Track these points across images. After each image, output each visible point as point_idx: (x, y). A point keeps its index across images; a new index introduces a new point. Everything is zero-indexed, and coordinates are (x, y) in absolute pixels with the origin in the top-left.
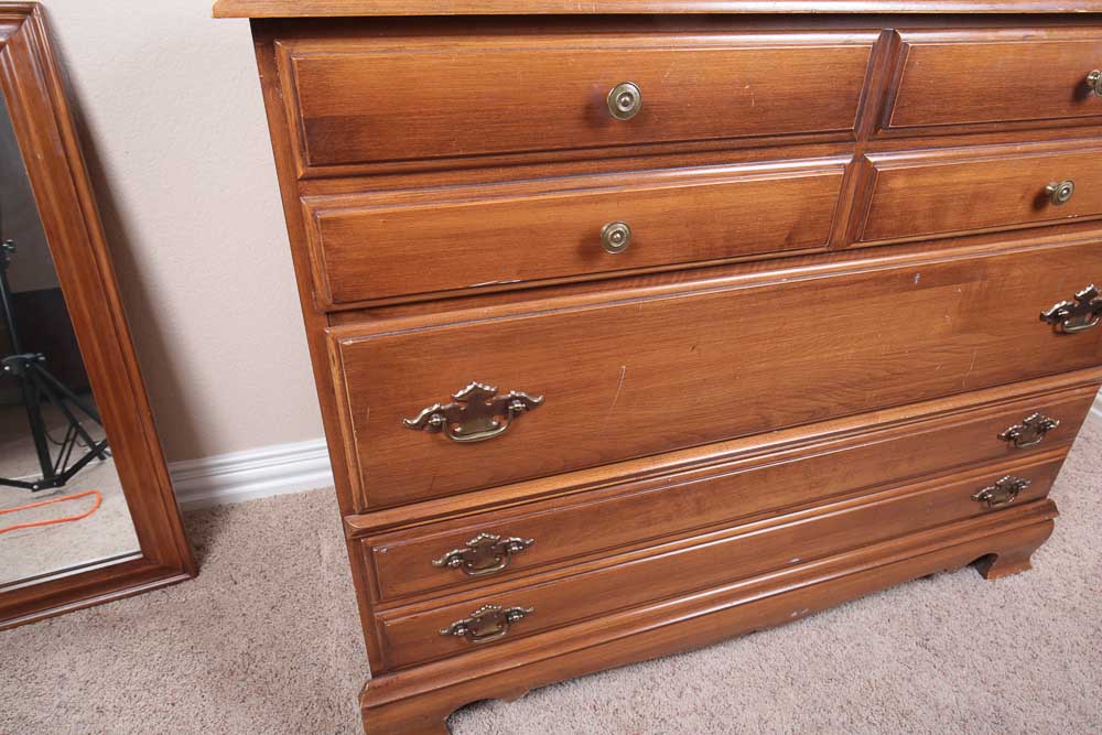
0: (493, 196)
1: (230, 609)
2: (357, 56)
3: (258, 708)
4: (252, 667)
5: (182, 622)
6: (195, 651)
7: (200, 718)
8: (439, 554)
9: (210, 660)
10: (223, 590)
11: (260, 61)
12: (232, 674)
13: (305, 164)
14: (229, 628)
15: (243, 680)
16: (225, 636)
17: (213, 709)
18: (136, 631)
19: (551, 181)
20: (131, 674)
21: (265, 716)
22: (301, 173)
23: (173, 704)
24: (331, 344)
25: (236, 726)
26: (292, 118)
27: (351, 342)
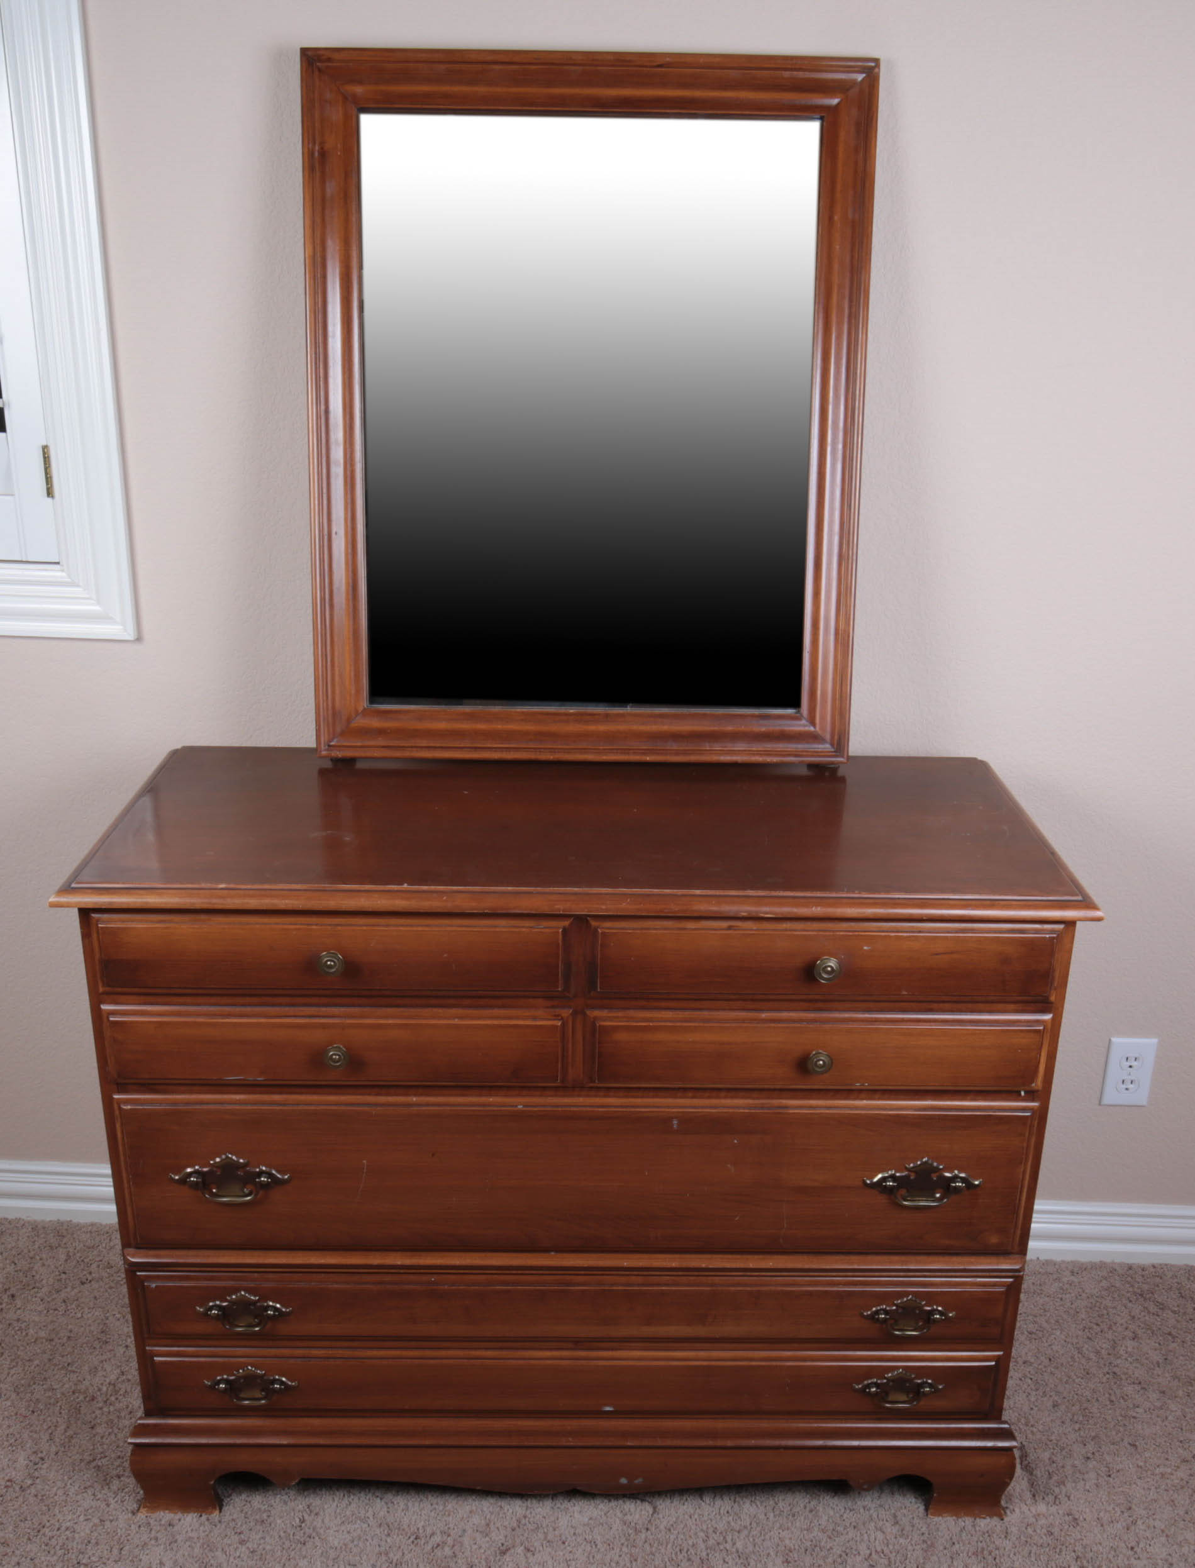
0: (241, 1016)
1: (116, 1336)
2: (140, 926)
3: (102, 1438)
4: (113, 1398)
5: (69, 1337)
6: (70, 1368)
7: (50, 1431)
8: (203, 1302)
9: (79, 1381)
10: (118, 1316)
11: (81, 922)
12: (93, 1400)
13: (103, 986)
14: (109, 1355)
15: (101, 1408)
16: (102, 1361)
17: (63, 1427)
18: (27, 1334)
19: (287, 1009)
20: (8, 1374)
21: (105, 1446)
22: (101, 990)
23: (33, 1412)
24: (116, 1106)
25: (77, 1447)
26: (97, 956)
27: (129, 1107)
